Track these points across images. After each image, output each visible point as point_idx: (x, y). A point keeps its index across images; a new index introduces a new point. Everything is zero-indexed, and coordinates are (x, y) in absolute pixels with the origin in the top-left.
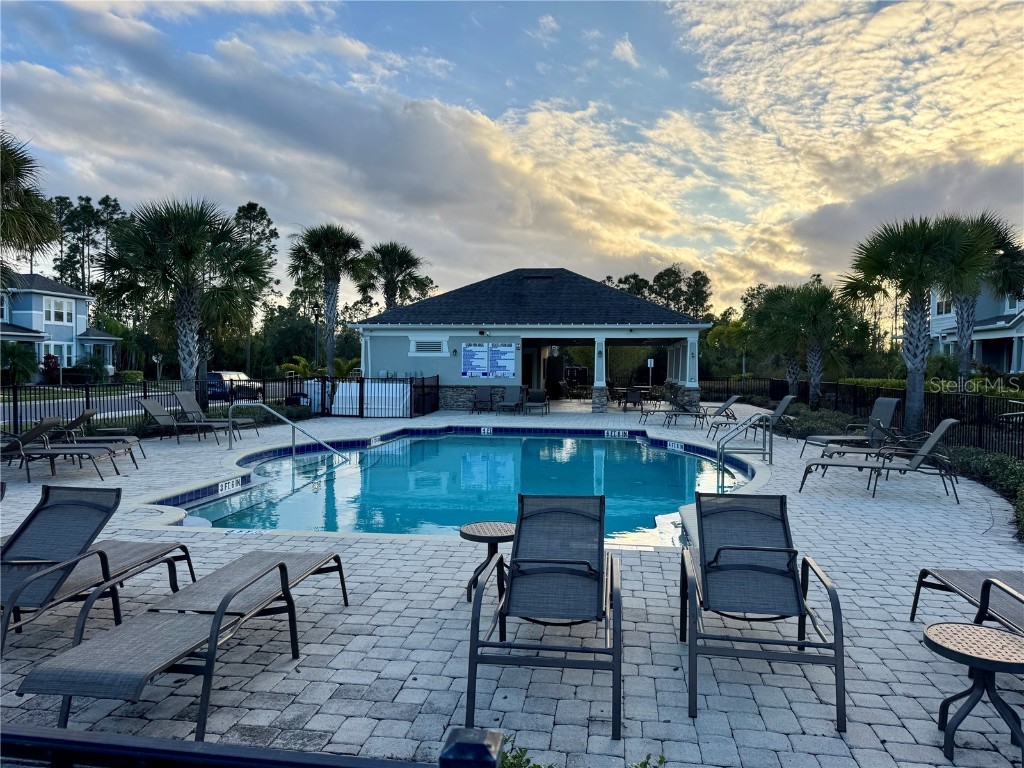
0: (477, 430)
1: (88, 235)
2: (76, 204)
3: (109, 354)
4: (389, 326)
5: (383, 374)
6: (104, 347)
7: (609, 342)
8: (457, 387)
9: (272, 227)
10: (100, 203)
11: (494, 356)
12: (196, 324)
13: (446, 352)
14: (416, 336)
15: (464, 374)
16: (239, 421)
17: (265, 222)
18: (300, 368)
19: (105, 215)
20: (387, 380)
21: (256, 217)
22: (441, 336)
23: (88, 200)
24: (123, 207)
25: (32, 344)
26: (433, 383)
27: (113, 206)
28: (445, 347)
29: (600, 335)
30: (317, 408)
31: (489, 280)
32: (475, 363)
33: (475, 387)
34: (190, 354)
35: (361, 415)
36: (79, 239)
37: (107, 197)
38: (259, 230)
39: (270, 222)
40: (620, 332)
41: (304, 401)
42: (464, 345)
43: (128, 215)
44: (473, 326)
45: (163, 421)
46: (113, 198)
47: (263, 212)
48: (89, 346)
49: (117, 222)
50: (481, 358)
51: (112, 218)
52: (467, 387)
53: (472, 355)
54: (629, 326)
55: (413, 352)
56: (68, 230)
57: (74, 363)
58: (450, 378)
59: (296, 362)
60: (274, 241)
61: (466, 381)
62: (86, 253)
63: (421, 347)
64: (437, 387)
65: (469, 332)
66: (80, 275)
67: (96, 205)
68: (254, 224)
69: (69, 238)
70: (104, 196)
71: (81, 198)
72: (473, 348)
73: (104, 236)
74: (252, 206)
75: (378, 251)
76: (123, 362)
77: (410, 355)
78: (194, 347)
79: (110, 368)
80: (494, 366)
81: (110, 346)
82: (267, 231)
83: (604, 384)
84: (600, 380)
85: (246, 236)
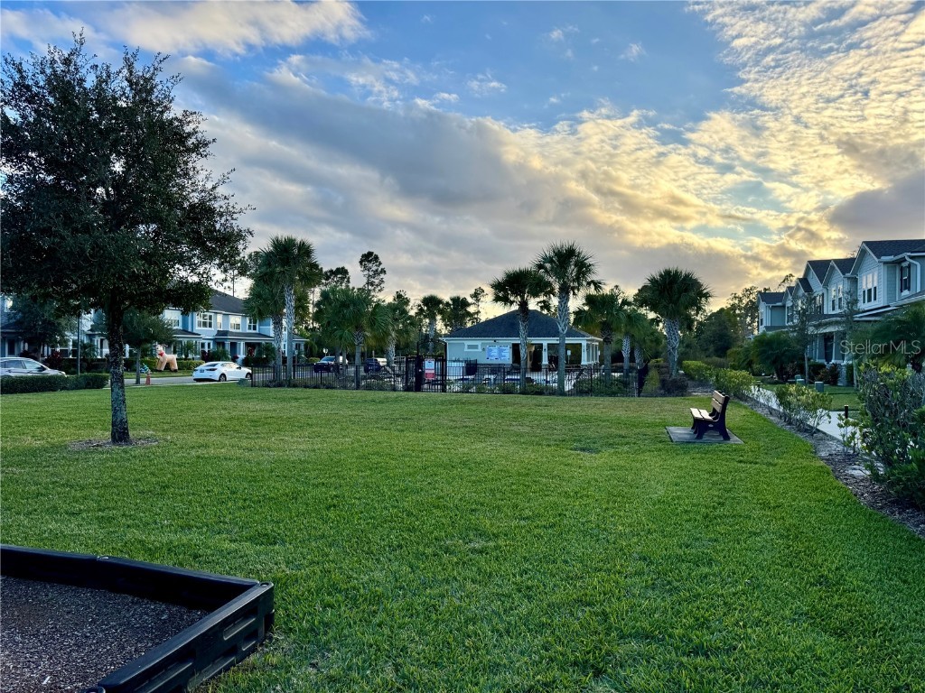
3: (302, 349)
4: (457, 338)
5: (454, 359)
7: (548, 345)
8: (484, 364)
9: (381, 267)
11: (500, 351)
13: (480, 349)
14: (468, 342)
15: (488, 359)
17: (378, 264)
21: (373, 260)
22: (478, 342)
26: (475, 362)
28: (479, 347)
29: (545, 342)
31: (501, 316)
32: (492, 354)
33: (492, 364)
39: (380, 264)
40: (553, 341)
42: (487, 346)
44: (491, 338)
47: (376, 258)
50: (495, 352)
52: (489, 364)
53: (491, 350)
54: (556, 338)
55: (466, 350)
58: (482, 360)
60: (382, 276)
61: (489, 362)
63: (470, 347)
64: (477, 364)
65: (489, 341)
68: (371, 265)
72: (491, 348)
74: (370, 254)
76: (310, 353)
79: (303, 356)
80: (500, 356)
81: (303, 344)
82: (380, 269)
83: (547, 363)
84: (545, 361)
85: (366, 272)
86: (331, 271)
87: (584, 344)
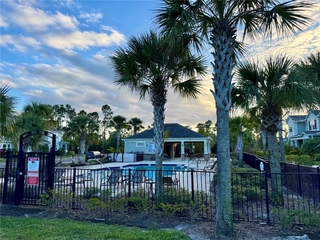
0: (147, 165)
1: (62, 115)
2: (60, 106)
3: (66, 147)
4: (131, 139)
5: (130, 151)
6: (65, 145)
7: (185, 142)
8: (147, 154)
10: (66, 106)
12: (84, 142)
13: (145, 146)
14: (138, 142)
15: (149, 151)
16: (92, 163)
17: (110, 110)
18: (111, 150)
19: (67, 109)
20: (130, 153)
21: (107, 108)
22: (144, 142)
23: (63, 105)
24: (72, 107)
25: (47, 145)
26: (142, 153)
27: (69, 107)
28: (145, 144)
29: (182, 140)
30: (113, 160)
32: (152, 148)
33: (152, 154)
34: (83, 148)
35: (122, 162)
36: (60, 116)
37: (68, 105)
38: (108, 112)
40: (187, 140)
41: (110, 159)
42: (149, 144)
43: (73, 109)
44: (151, 139)
45: (76, 163)
46: (69, 105)
47: (109, 107)
48: (61, 145)
49: (70, 111)
50: (154, 147)
51: (69, 110)
52: (150, 154)
53: (151, 146)
54: (189, 138)
56: (58, 114)
57: (57, 150)
58: (146, 152)
59: (110, 149)
62: (62, 119)
63: (139, 144)
65: (150, 141)
66: (60, 125)
67: (65, 107)
68: (107, 110)
69: (58, 116)
70: (67, 104)
71: (61, 105)
72: (152, 144)
73: (67, 115)
74: (106, 106)
75: (132, 120)
76: (70, 149)
77: (136, 146)
78: (84, 147)
79: (66, 151)
81: (66, 145)
82: (110, 112)
83: (184, 153)
84: (183, 152)
85: (104, 114)
86: (91, 114)
87: (205, 141)
